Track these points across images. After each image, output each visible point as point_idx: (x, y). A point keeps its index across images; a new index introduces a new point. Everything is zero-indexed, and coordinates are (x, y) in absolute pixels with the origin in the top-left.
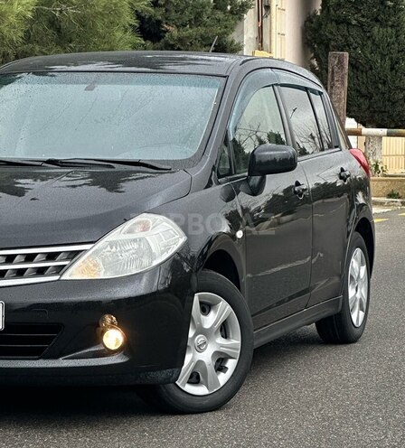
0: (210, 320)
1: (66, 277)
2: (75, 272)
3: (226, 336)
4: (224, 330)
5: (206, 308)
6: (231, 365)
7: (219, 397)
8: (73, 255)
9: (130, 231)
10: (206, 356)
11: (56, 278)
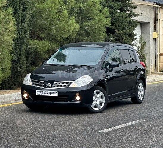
0: (98, 96)
1: (69, 87)
2: (71, 86)
3: (102, 99)
4: (102, 97)
5: (98, 93)
6: (103, 104)
7: (100, 110)
8: (71, 83)
9: (82, 78)
10: (98, 103)
11: (68, 87)
